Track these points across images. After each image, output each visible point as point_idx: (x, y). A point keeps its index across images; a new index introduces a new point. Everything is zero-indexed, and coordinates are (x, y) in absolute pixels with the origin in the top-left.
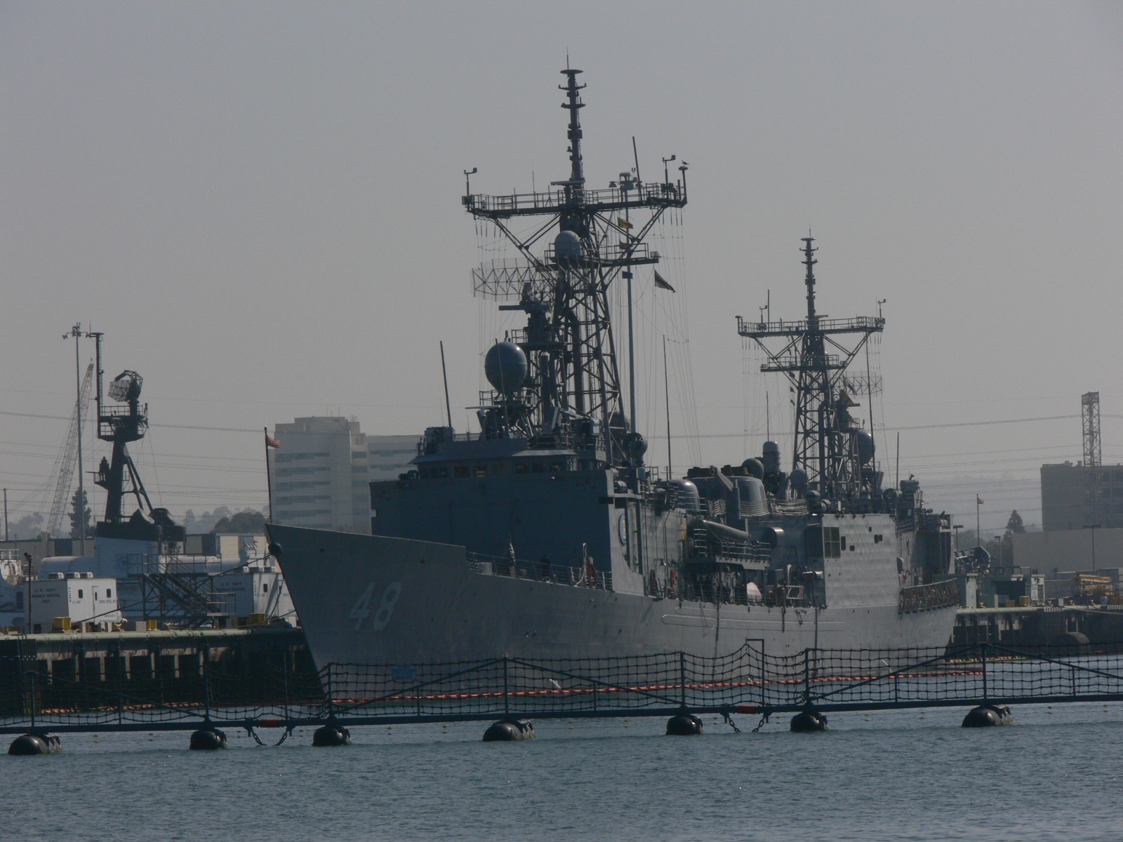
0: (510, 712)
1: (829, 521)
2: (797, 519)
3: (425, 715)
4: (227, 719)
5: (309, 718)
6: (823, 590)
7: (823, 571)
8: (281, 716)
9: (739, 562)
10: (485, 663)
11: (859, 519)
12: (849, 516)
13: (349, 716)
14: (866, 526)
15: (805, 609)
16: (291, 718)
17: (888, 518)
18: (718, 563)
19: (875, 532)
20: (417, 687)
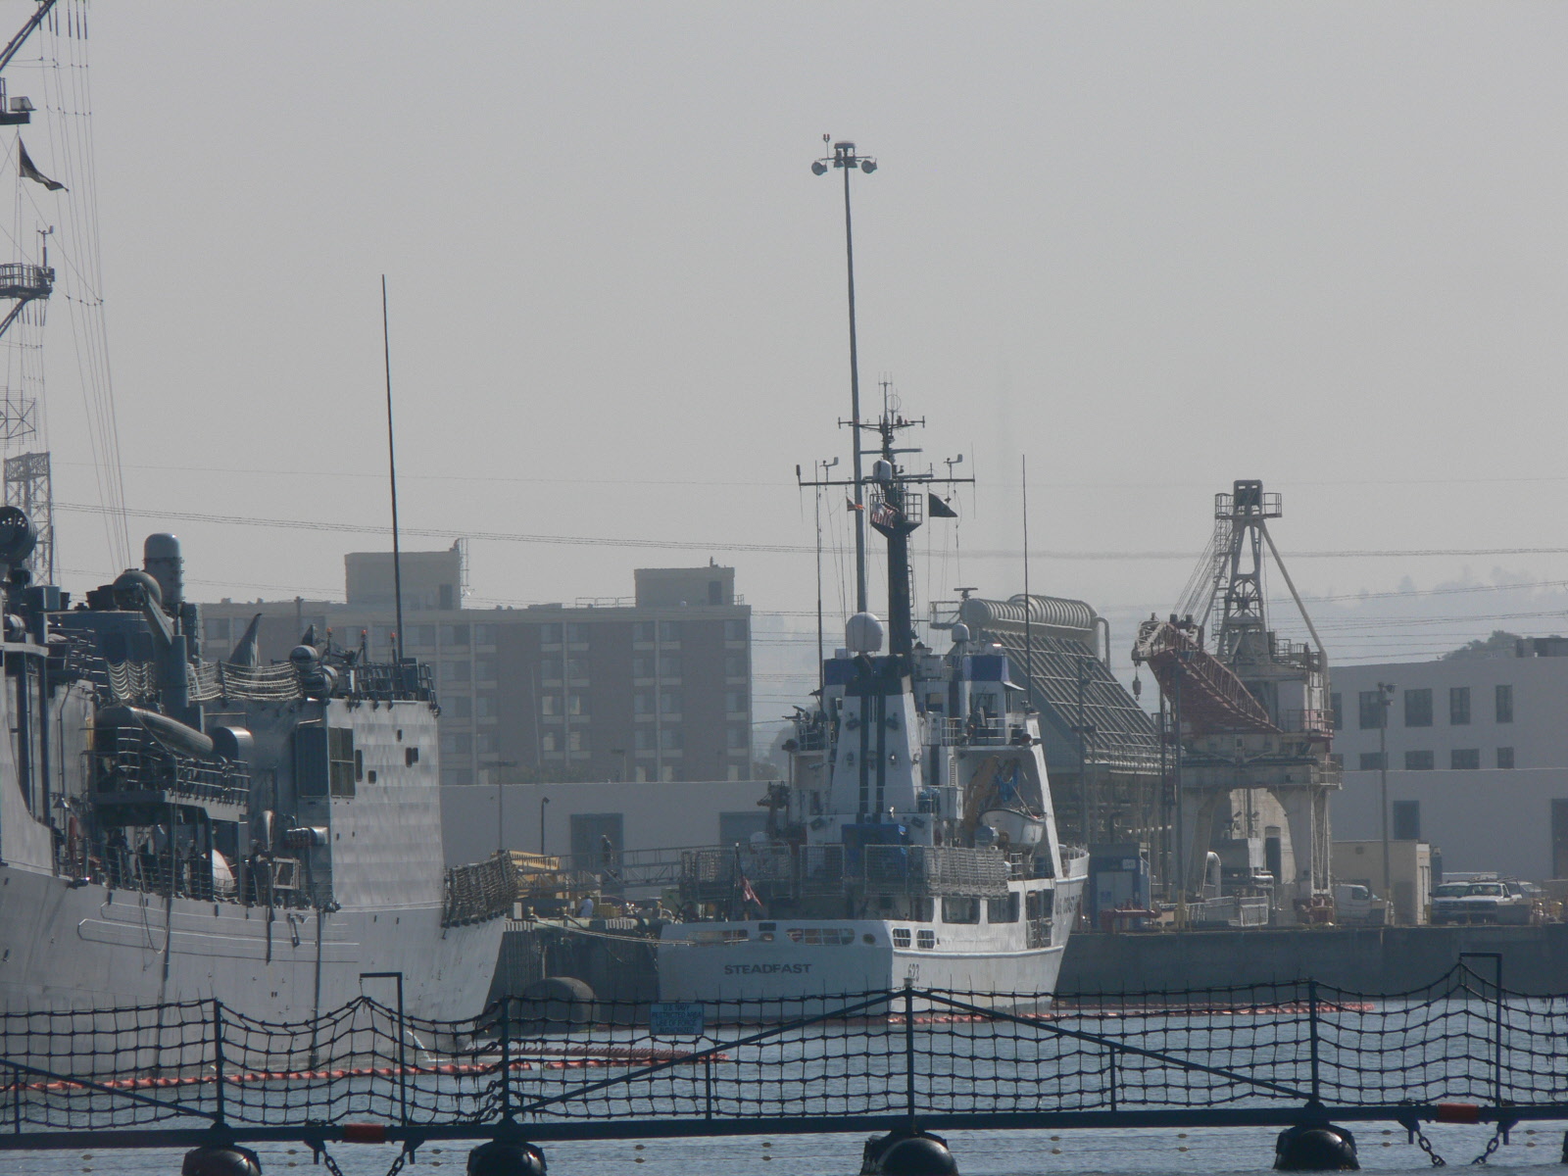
0: (917, 1112)
1: (338, 716)
2: (276, 708)
3: (722, 1117)
4: (264, 1122)
5: (454, 1122)
6: (327, 869)
7: (328, 825)
8: (391, 1117)
9: (198, 803)
10: (862, 1000)
11: (383, 715)
12: (366, 703)
13: (548, 1119)
14: (394, 727)
15: (301, 912)
16: (411, 1122)
17: (427, 709)
18: (168, 804)
19: (408, 742)
20: (707, 1053)
